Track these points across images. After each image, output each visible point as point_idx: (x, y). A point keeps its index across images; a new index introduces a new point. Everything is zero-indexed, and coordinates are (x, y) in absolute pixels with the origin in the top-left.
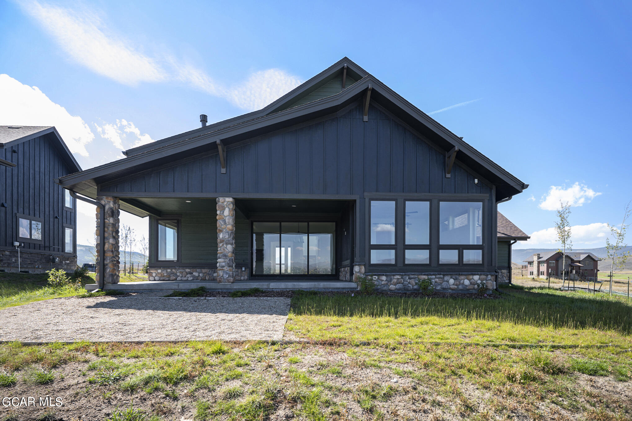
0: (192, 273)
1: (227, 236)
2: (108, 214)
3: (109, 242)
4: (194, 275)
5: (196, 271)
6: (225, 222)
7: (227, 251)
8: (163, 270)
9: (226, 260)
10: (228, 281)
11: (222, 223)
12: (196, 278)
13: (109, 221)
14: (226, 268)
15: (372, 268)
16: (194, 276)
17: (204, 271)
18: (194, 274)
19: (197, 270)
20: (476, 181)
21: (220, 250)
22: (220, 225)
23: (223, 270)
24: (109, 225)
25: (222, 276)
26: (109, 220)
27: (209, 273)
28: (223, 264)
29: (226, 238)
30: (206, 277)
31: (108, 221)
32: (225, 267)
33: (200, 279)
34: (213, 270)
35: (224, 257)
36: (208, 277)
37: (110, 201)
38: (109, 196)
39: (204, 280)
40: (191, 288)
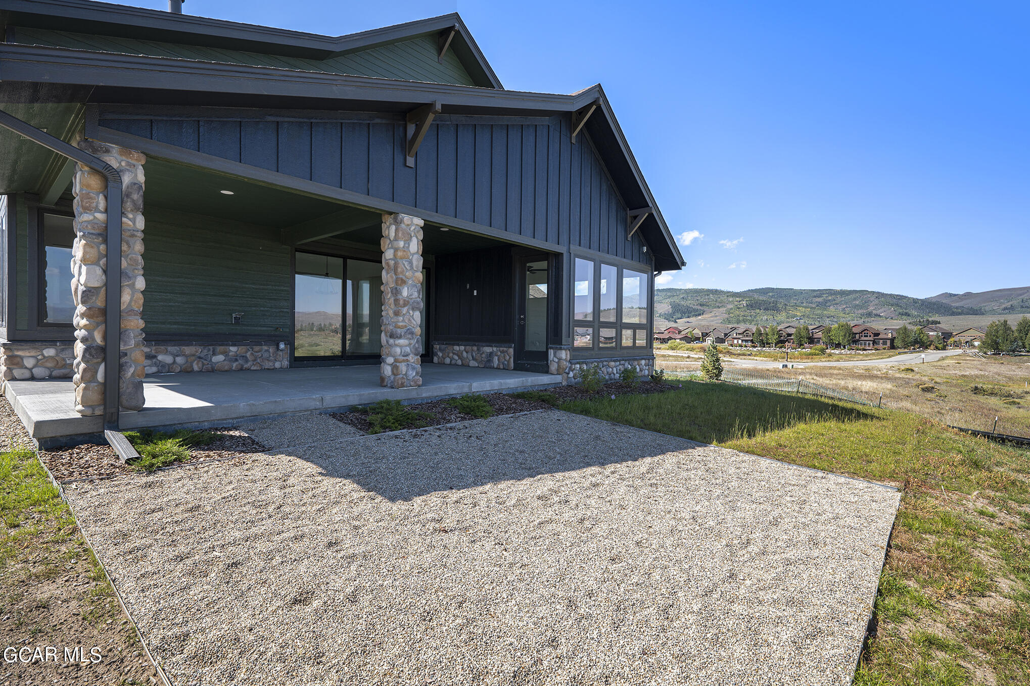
0: (155, 357)
1: (416, 294)
2: (133, 201)
3: (132, 286)
4: (160, 361)
5: (166, 352)
6: (412, 264)
7: (415, 323)
8: (63, 350)
9: (412, 341)
10: (415, 383)
11: (408, 267)
12: (167, 368)
13: (134, 223)
14: (413, 358)
15: (577, 353)
16: (163, 365)
17: (188, 350)
18: (160, 357)
19: (169, 348)
20: (645, 249)
21: (403, 321)
22: (403, 271)
23: (407, 360)
24: (133, 236)
25: (406, 374)
26: (134, 221)
27: (202, 355)
28: (408, 349)
29: (413, 297)
30: (192, 366)
31: (130, 223)
32: (409, 354)
33: (178, 370)
34: (211, 348)
35: (410, 336)
36: (200, 365)
37: (133, 162)
38: (136, 148)
39: (189, 372)
40: (349, 404)
